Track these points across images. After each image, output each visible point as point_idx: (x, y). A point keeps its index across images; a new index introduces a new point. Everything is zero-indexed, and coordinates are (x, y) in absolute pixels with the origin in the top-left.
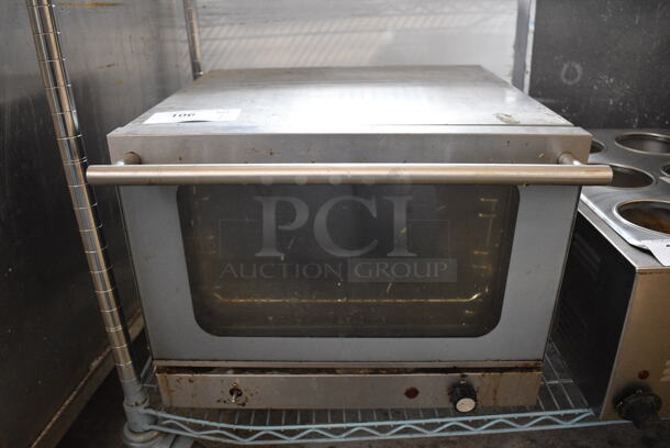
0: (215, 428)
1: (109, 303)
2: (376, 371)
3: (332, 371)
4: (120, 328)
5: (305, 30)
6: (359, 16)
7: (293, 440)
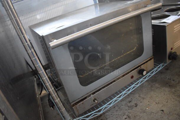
0: (93, 113)
1: (54, 93)
2: (124, 76)
3: (114, 81)
4: (59, 99)
5: (44, 11)
6: (55, 4)
7: (111, 105)
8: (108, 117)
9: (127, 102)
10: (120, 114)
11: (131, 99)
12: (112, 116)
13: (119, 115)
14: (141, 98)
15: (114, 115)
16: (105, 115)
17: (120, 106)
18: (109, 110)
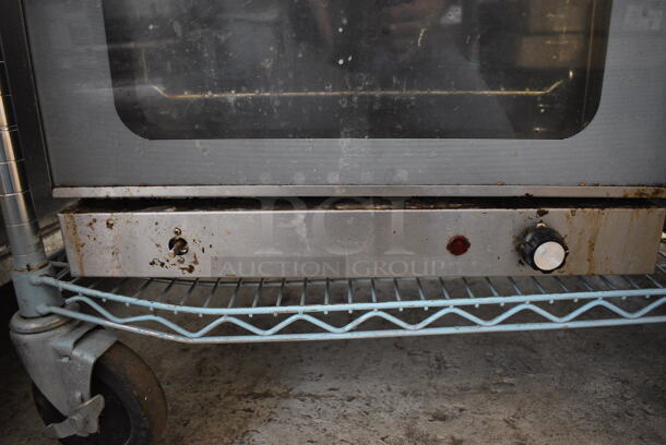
0: (147, 311)
7: (267, 335)
8: (283, 416)
9: (426, 414)
10: (340, 436)
11: (461, 410)
12: (301, 421)
13: (335, 437)
14: (511, 431)
15: (311, 425)
16: (284, 403)
17: (378, 410)
18: (318, 398)
